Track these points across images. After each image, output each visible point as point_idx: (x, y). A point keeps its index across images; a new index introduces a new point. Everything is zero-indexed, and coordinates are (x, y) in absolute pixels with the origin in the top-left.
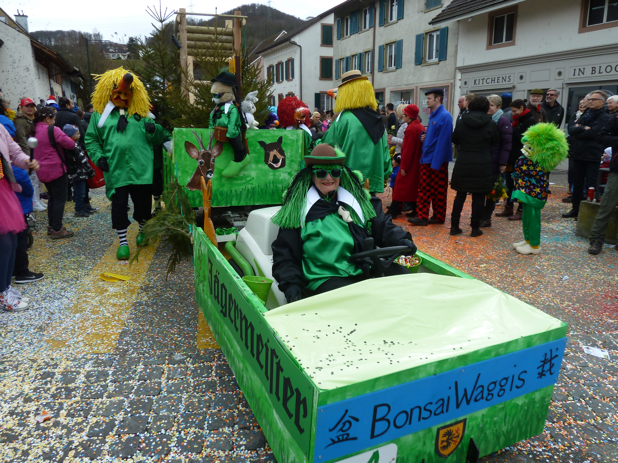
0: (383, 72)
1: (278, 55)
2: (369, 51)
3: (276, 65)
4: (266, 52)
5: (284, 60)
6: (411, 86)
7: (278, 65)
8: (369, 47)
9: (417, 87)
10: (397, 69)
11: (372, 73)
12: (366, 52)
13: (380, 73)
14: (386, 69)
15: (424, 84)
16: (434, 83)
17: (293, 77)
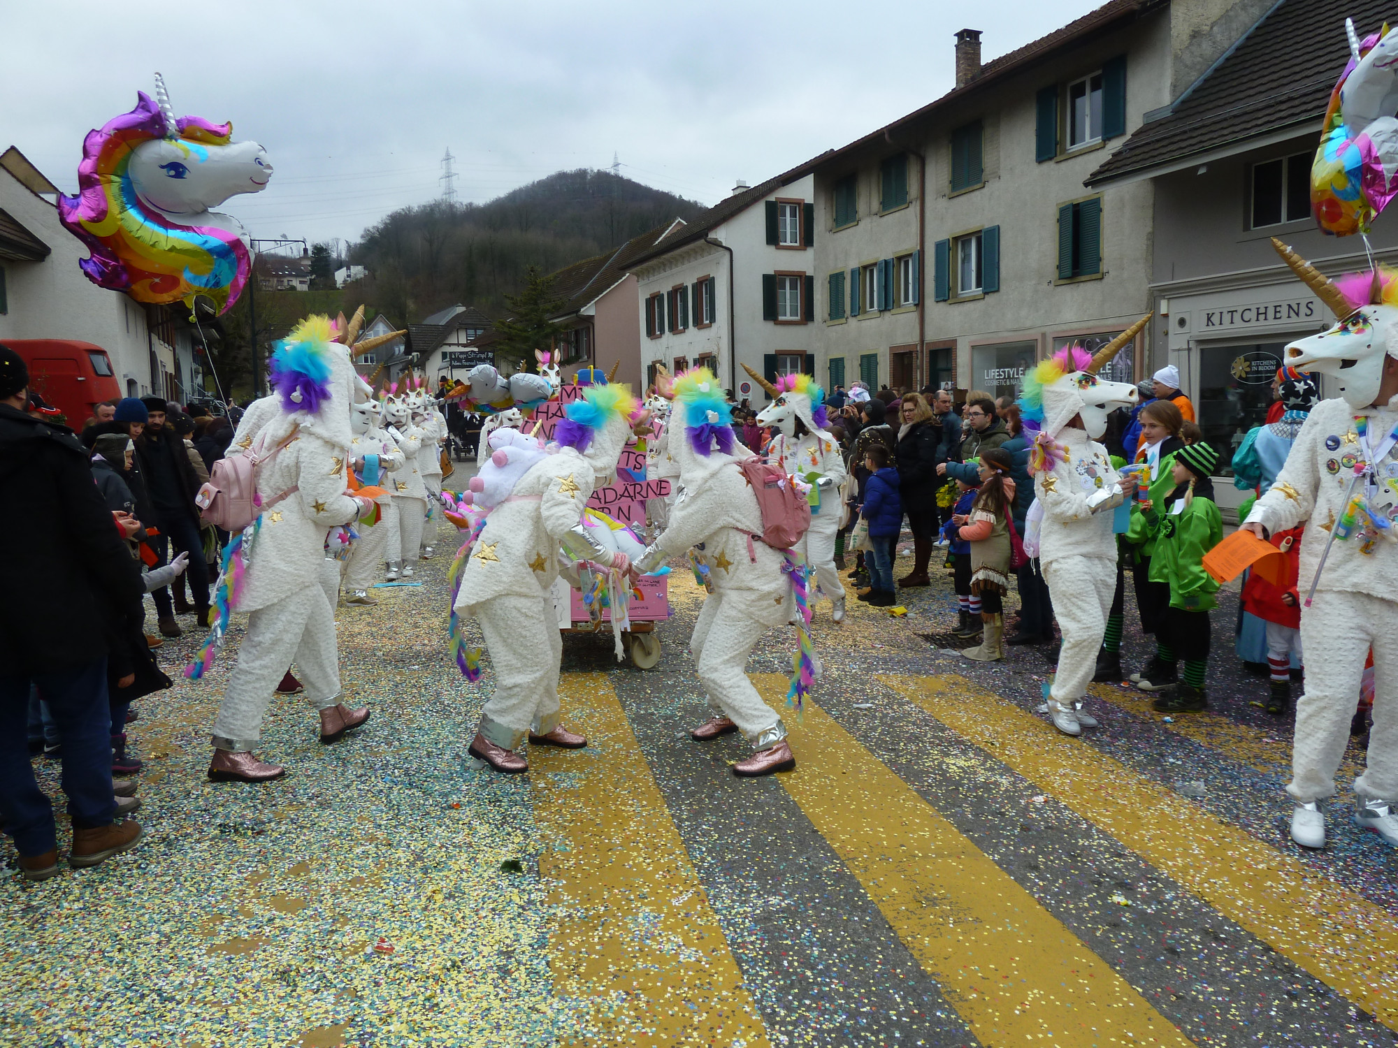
0: (949, 302)
1: (675, 270)
2: (910, 255)
3: (668, 293)
4: (645, 265)
5: (689, 282)
6: (1028, 332)
7: (672, 294)
8: (911, 245)
9: (1044, 335)
10: (986, 293)
11: (920, 304)
12: (899, 259)
13: (941, 304)
14: (956, 296)
15: (1064, 327)
16: (1091, 324)
17: (712, 319)
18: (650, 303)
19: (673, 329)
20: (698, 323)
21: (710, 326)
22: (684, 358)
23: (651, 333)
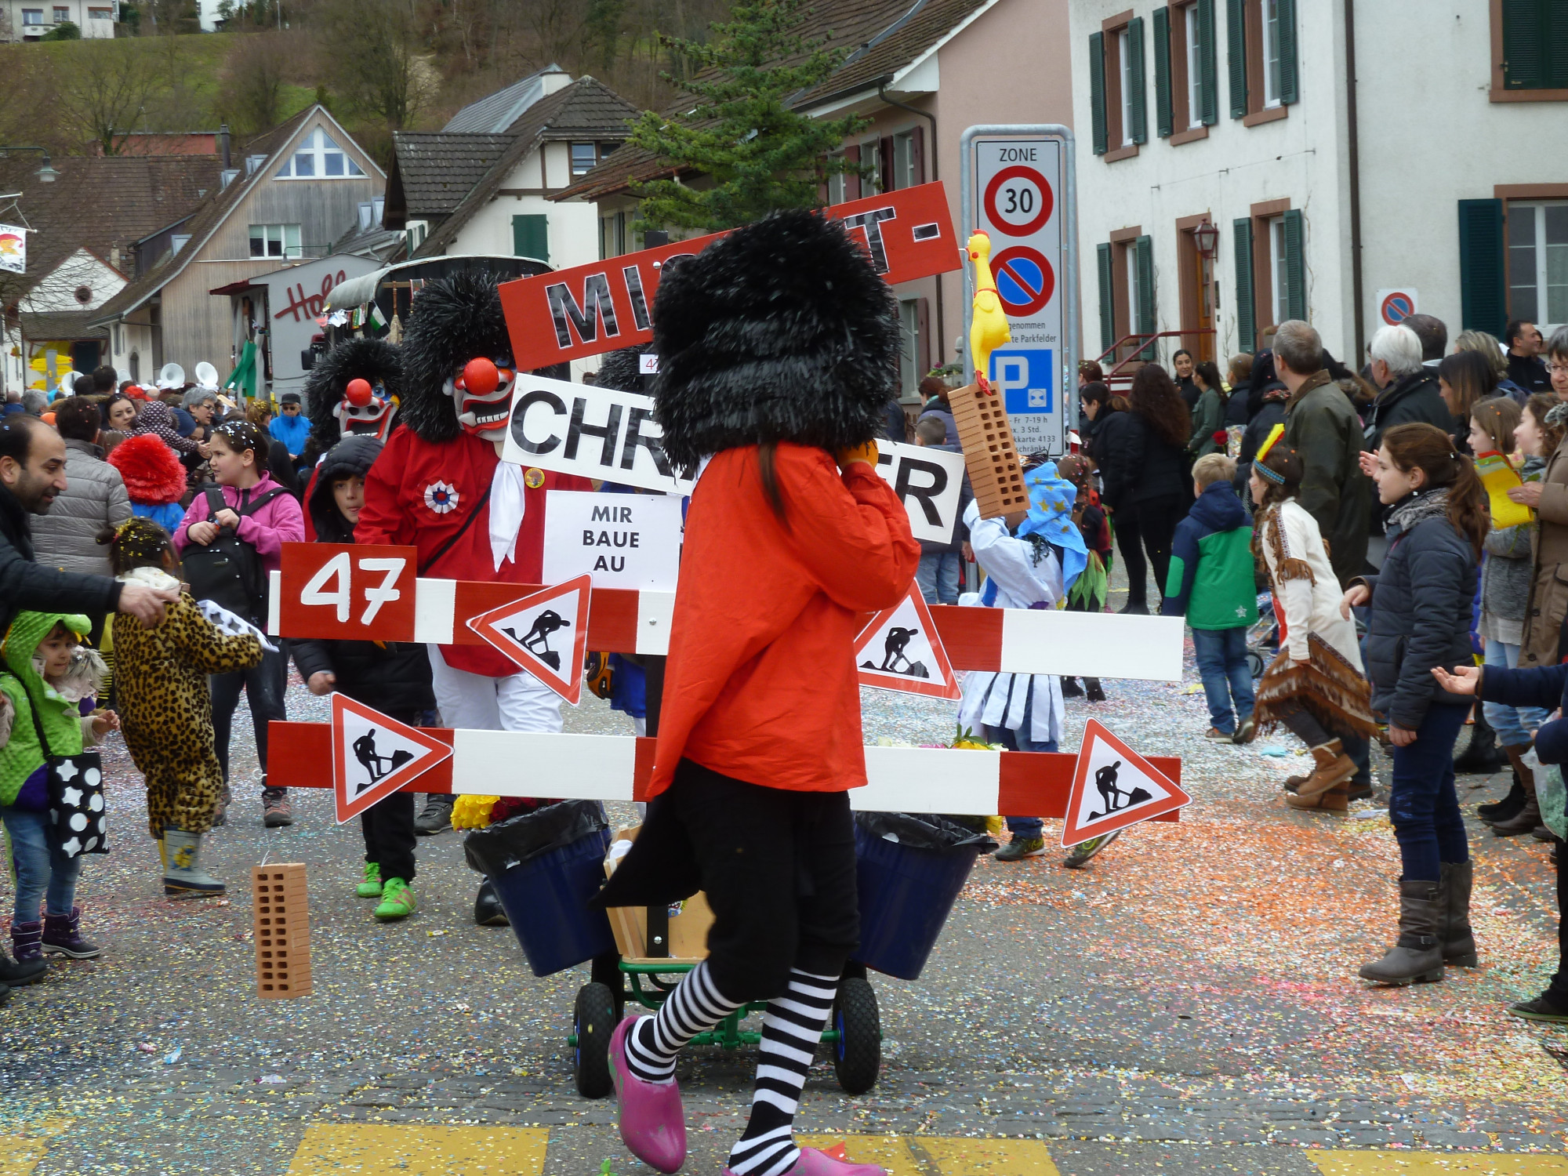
3: (1159, 17)
7: (1169, 19)
17: (1289, 91)
18: (1103, 46)
19: (1173, 127)
20: (1246, 106)
21: (1281, 116)
22: (1205, 219)
23: (1106, 143)
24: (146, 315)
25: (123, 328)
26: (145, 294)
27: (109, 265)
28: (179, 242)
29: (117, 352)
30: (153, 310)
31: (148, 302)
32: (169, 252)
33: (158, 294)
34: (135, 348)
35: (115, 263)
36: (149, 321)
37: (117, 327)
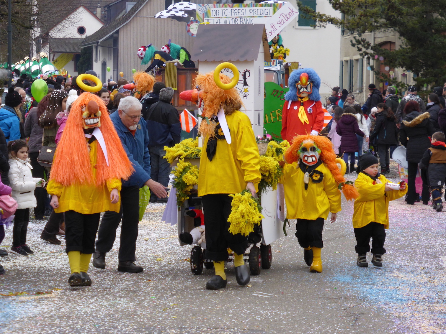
24: (111, 42)
25: (100, 49)
26: (111, 32)
27: (95, 16)
28: (129, 6)
29: (96, 61)
30: (115, 40)
31: (112, 35)
32: (124, 11)
33: (117, 32)
34: (104, 59)
35: (99, 15)
36: (112, 46)
37: (96, 48)
